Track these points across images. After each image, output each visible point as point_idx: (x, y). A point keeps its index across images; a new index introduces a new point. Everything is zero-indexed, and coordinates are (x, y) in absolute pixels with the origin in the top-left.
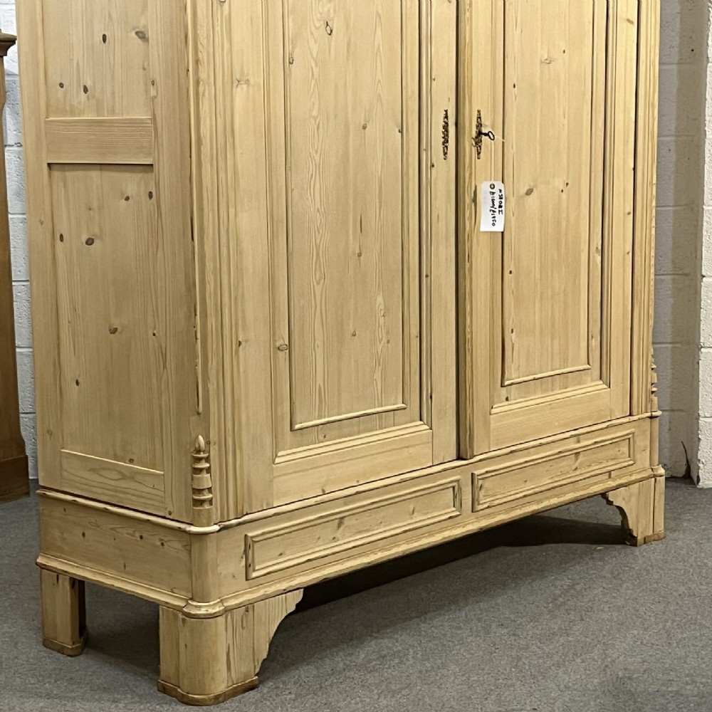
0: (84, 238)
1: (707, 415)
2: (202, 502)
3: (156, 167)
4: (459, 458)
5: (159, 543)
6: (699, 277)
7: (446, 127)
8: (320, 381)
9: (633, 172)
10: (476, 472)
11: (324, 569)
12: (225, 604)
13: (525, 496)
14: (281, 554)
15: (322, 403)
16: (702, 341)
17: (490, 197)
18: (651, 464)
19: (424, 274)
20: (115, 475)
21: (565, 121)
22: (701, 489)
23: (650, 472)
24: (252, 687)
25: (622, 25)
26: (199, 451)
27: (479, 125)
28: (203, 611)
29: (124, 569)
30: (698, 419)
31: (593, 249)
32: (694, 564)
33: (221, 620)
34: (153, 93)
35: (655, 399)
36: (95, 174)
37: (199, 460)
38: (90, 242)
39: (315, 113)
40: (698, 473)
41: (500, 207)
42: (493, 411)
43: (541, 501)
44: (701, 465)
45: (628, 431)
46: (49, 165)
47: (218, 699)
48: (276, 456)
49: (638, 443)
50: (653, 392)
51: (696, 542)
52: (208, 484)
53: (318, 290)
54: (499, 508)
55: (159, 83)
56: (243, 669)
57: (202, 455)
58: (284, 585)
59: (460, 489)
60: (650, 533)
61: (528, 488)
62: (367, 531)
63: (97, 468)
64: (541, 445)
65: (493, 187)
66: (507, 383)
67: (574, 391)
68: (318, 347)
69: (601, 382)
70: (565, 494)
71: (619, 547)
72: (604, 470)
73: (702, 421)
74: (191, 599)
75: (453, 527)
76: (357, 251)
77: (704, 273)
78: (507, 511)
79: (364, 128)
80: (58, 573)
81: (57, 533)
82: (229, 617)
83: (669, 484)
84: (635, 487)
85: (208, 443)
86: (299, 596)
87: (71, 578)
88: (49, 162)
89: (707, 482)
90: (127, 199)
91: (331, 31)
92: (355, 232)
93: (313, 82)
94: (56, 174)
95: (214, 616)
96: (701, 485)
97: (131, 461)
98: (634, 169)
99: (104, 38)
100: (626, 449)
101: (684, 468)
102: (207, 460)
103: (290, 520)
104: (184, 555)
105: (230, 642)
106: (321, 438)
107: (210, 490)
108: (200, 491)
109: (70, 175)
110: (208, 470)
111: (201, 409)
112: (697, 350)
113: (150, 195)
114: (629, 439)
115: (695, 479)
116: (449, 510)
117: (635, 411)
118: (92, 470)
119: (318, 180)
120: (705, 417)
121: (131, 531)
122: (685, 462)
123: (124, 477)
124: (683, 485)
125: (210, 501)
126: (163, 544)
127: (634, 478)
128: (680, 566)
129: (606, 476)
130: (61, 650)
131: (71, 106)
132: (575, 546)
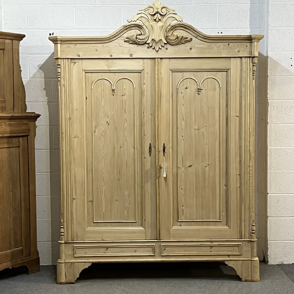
4: (156, 239)
6: (267, 193)
7: (150, 148)
8: (104, 211)
10: (162, 244)
12: (65, 261)
13: (185, 255)
14: (86, 253)
15: (104, 217)
16: (268, 215)
18: (251, 256)
21: (207, 147)
22: (269, 265)
24: (73, 283)
25: (234, 117)
27: (164, 147)
28: (59, 261)
30: (267, 241)
32: (272, 290)
33: (63, 265)
35: (254, 235)
40: (268, 259)
42: (172, 228)
43: (192, 258)
44: (269, 257)
47: (61, 283)
48: (87, 228)
50: (252, 233)
51: (271, 283)
52: (63, 231)
53: (103, 188)
54: (174, 257)
56: (71, 278)
61: (186, 253)
66: (180, 221)
67: (213, 227)
68: (103, 202)
69: (227, 226)
70: (206, 258)
72: (224, 254)
76: (118, 179)
77: (268, 192)
78: (176, 258)
79: (121, 148)
82: (66, 265)
83: (261, 263)
84: (240, 262)
86: (89, 264)
89: (271, 263)
91: (109, 124)
92: (117, 174)
93: (102, 137)
96: (269, 263)
98: (241, 161)
100: (237, 249)
101: (263, 258)
102: (63, 225)
105: (66, 270)
106: (104, 226)
107: (63, 233)
112: (266, 218)
114: (239, 246)
115: (267, 262)
119: (104, 160)
120: (270, 240)
122: (263, 256)
124: (263, 264)
125: (63, 235)
128: (267, 290)
129: (226, 256)
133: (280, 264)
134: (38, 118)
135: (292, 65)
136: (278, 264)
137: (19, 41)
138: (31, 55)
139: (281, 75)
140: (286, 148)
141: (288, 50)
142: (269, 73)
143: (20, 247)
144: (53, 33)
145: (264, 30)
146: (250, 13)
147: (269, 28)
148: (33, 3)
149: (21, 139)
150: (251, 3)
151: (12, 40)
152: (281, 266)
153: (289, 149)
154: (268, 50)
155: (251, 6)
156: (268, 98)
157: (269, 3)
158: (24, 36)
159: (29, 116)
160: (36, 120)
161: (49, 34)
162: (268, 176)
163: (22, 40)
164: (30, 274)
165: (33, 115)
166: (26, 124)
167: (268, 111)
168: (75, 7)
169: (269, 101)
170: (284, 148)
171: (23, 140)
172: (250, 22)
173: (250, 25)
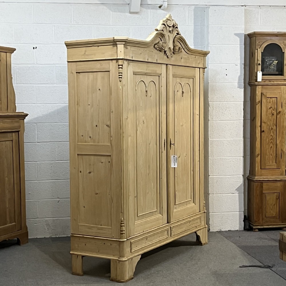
0: (88, 172)
1: (211, 212)
2: (123, 234)
3: (111, 156)
4: (168, 223)
5: (110, 245)
7: (165, 143)
8: (142, 204)
9: (199, 151)
10: (171, 226)
11: (144, 250)
12: (128, 258)
13: (180, 232)
14: (137, 246)
15: (142, 210)
16: (209, 192)
17: (173, 159)
18: (204, 224)
19: (160, 178)
20: (96, 229)
23: (204, 227)
24: (132, 279)
25: (196, 116)
26: (122, 221)
27: (171, 142)
28: (124, 260)
29: (99, 252)
30: (209, 213)
31: (191, 170)
34: (111, 139)
35: (205, 208)
36: (92, 157)
37: (122, 224)
38: (90, 173)
39: (141, 142)
41: (176, 161)
42: (174, 211)
43: (183, 234)
44: (210, 226)
45: (200, 216)
46: (78, 154)
47: (127, 281)
48: (135, 223)
49: (202, 219)
50: (204, 206)
52: (124, 229)
53: (142, 183)
54: (176, 235)
55: (113, 137)
56: (131, 274)
57: (123, 222)
58: (137, 254)
59: (168, 231)
60: (205, 242)
61: (181, 230)
62: (151, 241)
63: (90, 228)
64: (183, 219)
65: (174, 156)
66: (176, 204)
67: (189, 206)
69: (193, 204)
70: (188, 232)
71: (198, 246)
72: (195, 226)
73: (210, 213)
74: (120, 257)
75: (168, 240)
76: (148, 173)
77: (209, 175)
78: (177, 236)
79: (150, 144)
80: (78, 255)
81: (76, 245)
82: (129, 261)
84: (202, 230)
85: (124, 219)
86: (140, 256)
87: (82, 256)
88: (78, 153)
90: (102, 163)
91: (144, 123)
92: (148, 168)
93: (141, 135)
94: (80, 157)
95: (126, 261)
96: (210, 231)
97: (101, 225)
98: (199, 150)
99: (97, 126)
100: (199, 221)
103: (138, 238)
104: (118, 247)
105: (129, 267)
106: (142, 218)
107: (124, 231)
108: (122, 231)
109: (84, 157)
110: (124, 226)
111: (122, 212)
113: (109, 162)
114: (200, 218)
116: (166, 236)
117: (201, 211)
118: (88, 228)
119: (142, 156)
121: (101, 242)
123: (99, 229)
126: (111, 245)
127: (201, 228)
129: (195, 228)
130: (78, 275)
131: (85, 141)
132: (188, 246)
133: (219, 231)
134: (26, 117)
135: (226, 75)
136: (217, 231)
137: (11, 54)
138: (18, 65)
139: (219, 82)
140: (222, 139)
141: (224, 63)
142: (210, 80)
143: (14, 222)
144: (36, 47)
145: (205, 47)
146: (194, 33)
147: (209, 45)
148: (19, 22)
149: (14, 134)
150: (194, 26)
151: (6, 52)
152: (220, 232)
153: (225, 140)
154: (209, 63)
155: (194, 28)
156: (209, 101)
157: (209, 26)
158: (15, 50)
159: (20, 115)
160: (25, 119)
161: (33, 48)
162: (209, 162)
163: (13, 53)
164: (21, 245)
165: (23, 114)
166: (17, 122)
167: (209, 110)
168: (54, 26)
169: (210, 103)
170: (221, 139)
171: (15, 135)
172: (194, 40)
173: (194, 43)
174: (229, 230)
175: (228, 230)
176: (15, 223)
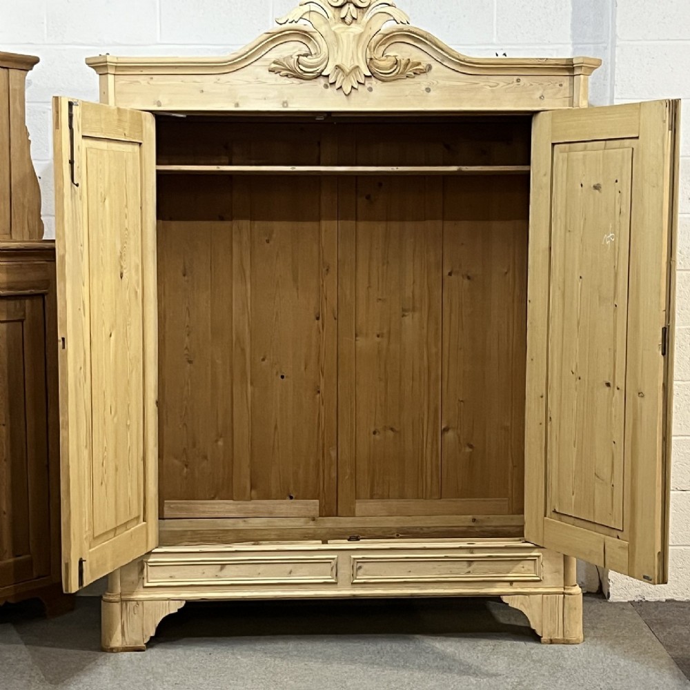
10: (353, 557)
12: (122, 597)
18: (566, 584)
22: (610, 603)
23: (557, 589)
24: (140, 650)
33: (118, 605)
40: (609, 590)
44: (611, 584)
49: (548, 565)
59: (335, 565)
72: (500, 579)
82: (124, 605)
86: (179, 604)
89: (616, 598)
96: (611, 599)
100: (532, 568)
101: (597, 585)
105: (125, 619)
114: (535, 560)
115: (606, 595)
122: (598, 581)
124: (597, 600)
129: (505, 584)
133: (637, 600)
136: (632, 600)
137: (24, 72)
143: (25, 554)
145: (605, 48)
146: (573, 8)
147: (618, 43)
149: (27, 302)
151: (7, 68)
152: (640, 606)
154: (615, 97)
158: (36, 61)
159: (47, 247)
163: (31, 69)
166: (40, 267)
171: (32, 305)
172: (573, 28)
173: (573, 37)
174: (669, 598)
175: (667, 600)
176: (28, 556)
